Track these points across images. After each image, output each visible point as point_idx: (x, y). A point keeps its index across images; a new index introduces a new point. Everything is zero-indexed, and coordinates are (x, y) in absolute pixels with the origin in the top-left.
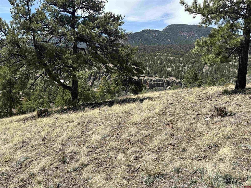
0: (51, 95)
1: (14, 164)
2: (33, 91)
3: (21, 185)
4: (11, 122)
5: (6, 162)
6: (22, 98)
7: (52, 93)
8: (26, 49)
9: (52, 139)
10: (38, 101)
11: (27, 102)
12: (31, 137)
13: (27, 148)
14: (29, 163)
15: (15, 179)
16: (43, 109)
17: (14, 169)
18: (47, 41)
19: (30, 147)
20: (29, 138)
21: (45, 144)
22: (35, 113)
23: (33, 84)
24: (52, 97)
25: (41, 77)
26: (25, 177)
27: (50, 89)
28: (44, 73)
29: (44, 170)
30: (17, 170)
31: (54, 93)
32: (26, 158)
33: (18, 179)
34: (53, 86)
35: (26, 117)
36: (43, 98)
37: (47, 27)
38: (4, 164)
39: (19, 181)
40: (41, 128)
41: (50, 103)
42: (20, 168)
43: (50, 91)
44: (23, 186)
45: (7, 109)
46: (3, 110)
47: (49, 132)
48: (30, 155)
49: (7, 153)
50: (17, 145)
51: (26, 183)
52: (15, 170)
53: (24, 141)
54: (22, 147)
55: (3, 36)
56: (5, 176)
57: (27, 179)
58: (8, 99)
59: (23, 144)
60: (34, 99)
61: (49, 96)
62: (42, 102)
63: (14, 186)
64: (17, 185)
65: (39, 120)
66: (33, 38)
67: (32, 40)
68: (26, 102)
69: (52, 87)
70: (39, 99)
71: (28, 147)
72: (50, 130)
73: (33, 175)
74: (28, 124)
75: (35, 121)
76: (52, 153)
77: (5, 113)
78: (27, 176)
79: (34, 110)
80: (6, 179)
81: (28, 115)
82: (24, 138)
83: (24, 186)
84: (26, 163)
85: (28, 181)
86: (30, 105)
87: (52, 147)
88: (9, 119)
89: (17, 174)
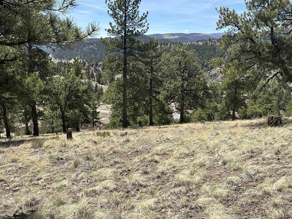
0: (281, 99)
1: (243, 175)
2: (264, 93)
3: (253, 202)
4: (236, 126)
5: (234, 170)
6: (246, 100)
7: (283, 98)
8: (261, 43)
9: (288, 156)
10: (265, 106)
11: (253, 105)
12: (260, 147)
13: (258, 160)
14: (261, 178)
15: (246, 193)
16: (275, 116)
17: (243, 181)
18: (288, 33)
19: (261, 159)
20: (259, 148)
21: (279, 159)
22: (263, 120)
23: (264, 86)
24: (282, 102)
25: (275, 77)
26: (257, 194)
27: (282, 92)
28: (279, 72)
29: (281, 191)
30: (247, 183)
31: (286, 98)
32: (258, 172)
33: (249, 194)
34: (286, 89)
35: (253, 123)
36: (272, 103)
37: (289, 15)
38: (232, 173)
39: (250, 196)
40: (273, 139)
41: (280, 109)
42: (251, 182)
43: (281, 95)
44: (255, 204)
45: (228, 112)
46: (225, 112)
47: (284, 146)
48: (262, 169)
49: (234, 161)
50: (245, 154)
51: (259, 201)
52: (245, 182)
53: (253, 151)
54: (252, 157)
55: (236, 31)
56: (235, 187)
57: (260, 197)
58: (232, 101)
59: (252, 155)
60: (260, 103)
61: (279, 101)
62: (270, 107)
63: (245, 200)
64: (249, 200)
65: (269, 128)
66: (270, 29)
67: (269, 33)
68: (251, 106)
69: (284, 90)
70: (267, 103)
71: (259, 158)
72: (285, 144)
73: (267, 194)
74: (256, 131)
75: (264, 129)
76: (290, 173)
77: (227, 115)
78: (261, 193)
79: (261, 116)
80: (235, 190)
81: (255, 121)
82: (253, 147)
83: (257, 203)
84: (258, 177)
85: (262, 199)
86: (255, 109)
87: (289, 165)
88: (232, 123)
89: (248, 187)
